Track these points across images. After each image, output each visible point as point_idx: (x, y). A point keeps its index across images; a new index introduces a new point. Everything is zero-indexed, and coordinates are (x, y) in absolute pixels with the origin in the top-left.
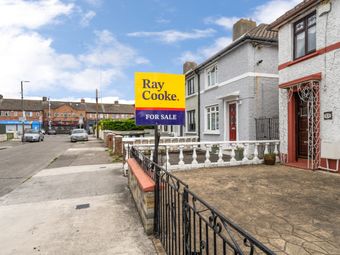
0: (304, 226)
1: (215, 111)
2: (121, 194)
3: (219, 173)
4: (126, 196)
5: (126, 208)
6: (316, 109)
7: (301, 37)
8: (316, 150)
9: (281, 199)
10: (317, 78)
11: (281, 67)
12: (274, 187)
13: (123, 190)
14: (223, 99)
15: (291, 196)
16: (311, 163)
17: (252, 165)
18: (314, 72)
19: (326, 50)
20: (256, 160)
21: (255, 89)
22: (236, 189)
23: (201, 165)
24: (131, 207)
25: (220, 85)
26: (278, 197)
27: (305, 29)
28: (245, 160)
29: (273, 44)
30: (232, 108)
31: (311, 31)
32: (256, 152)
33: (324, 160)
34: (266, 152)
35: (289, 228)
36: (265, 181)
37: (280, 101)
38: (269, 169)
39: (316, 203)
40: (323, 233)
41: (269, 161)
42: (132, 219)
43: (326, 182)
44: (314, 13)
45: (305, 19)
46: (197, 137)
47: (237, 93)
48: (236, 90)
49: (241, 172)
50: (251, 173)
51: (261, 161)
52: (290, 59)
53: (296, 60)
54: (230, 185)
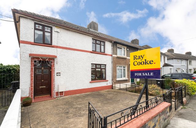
19: (57, 47)
44: (50, 27)
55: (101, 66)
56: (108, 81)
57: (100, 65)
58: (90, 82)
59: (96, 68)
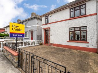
0: (51, 57)
1: (27, 33)
2: (2, 58)
3: (30, 48)
4: (4, 58)
5: (6, 62)
6: (49, 34)
7: (46, 20)
8: (50, 42)
9: (46, 52)
10: (49, 28)
11: (43, 25)
12: (43, 50)
13: (2, 56)
14: (30, 30)
15: (47, 51)
16: (49, 44)
17: (37, 45)
18: (49, 27)
19: (51, 23)
20: (38, 44)
21: (37, 29)
22: (36, 52)
23: (25, 46)
24: (7, 61)
25: (29, 27)
26: (45, 52)
27: (47, 18)
28: (36, 45)
29: (41, 20)
30: (32, 33)
31: (48, 19)
32: (38, 43)
33: (51, 44)
34: (40, 42)
35: (49, 58)
36: (41, 49)
37: (43, 32)
38: (41, 46)
39: (51, 52)
40: (54, 58)
41: (41, 44)
42: (9, 65)
43: (52, 48)
44: (49, 16)
45: (47, 16)
46: (22, 39)
47: (33, 29)
48: (33, 28)
49: (35, 47)
50: (38, 48)
51: (39, 44)
52: (44, 24)
53: (46, 24)
54: (34, 51)
55: (80, 29)
56: (88, 43)
57: (80, 27)
58: (68, 41)
59: (75, 31)
